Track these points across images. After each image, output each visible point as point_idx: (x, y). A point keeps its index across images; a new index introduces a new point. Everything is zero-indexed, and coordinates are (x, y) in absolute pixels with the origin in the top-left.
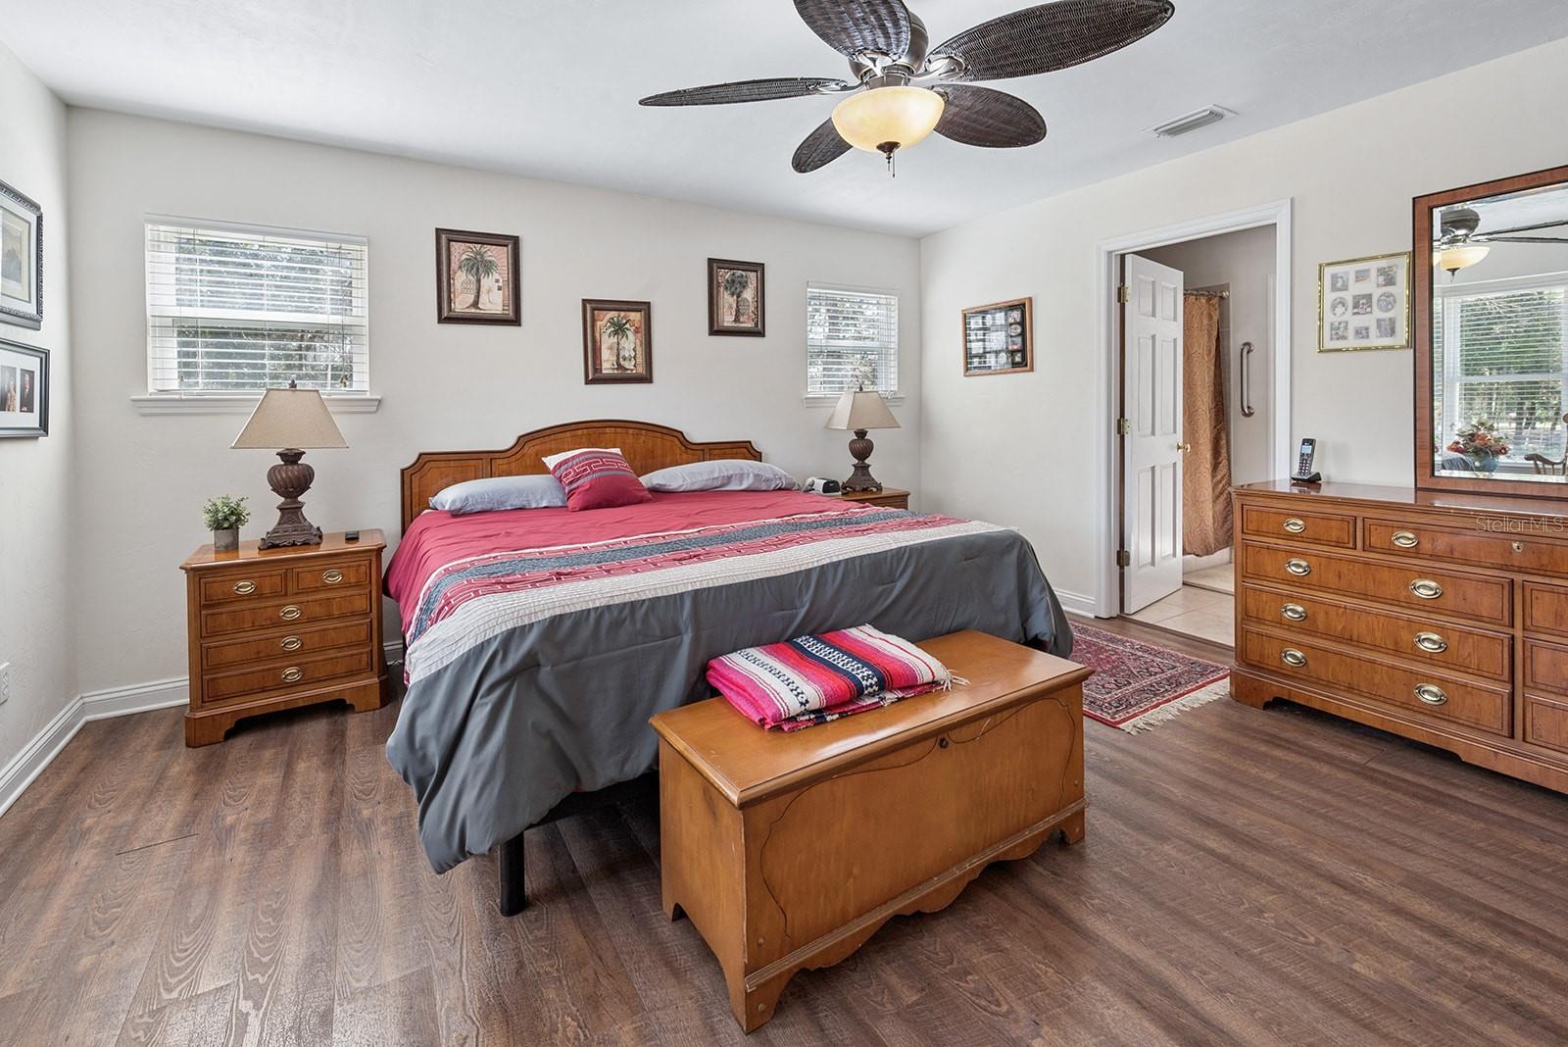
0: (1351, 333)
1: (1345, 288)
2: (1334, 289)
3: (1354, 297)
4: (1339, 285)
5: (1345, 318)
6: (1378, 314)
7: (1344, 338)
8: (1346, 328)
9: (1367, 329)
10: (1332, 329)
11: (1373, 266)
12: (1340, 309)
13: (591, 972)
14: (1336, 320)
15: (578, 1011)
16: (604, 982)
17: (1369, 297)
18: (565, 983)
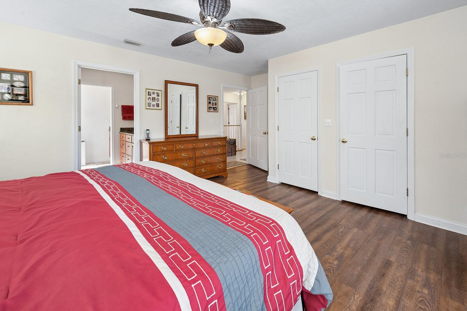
0: (152, 105)
1: (150, 95)
2: (149, 95)
3: (152, 97)
4: (149, 94)
5: (150, 102)
6: (156, 102)
7: (150, 106)
8: (151, 104)
9: (154, 105)
10: (148, 104)
11: (156, 92)
12: (150, 100)
13: (339, 299)
14: (149, 102)
15: (352, 297)
16: (339, 294)
17: (155, 98)
18: (348, 305)
